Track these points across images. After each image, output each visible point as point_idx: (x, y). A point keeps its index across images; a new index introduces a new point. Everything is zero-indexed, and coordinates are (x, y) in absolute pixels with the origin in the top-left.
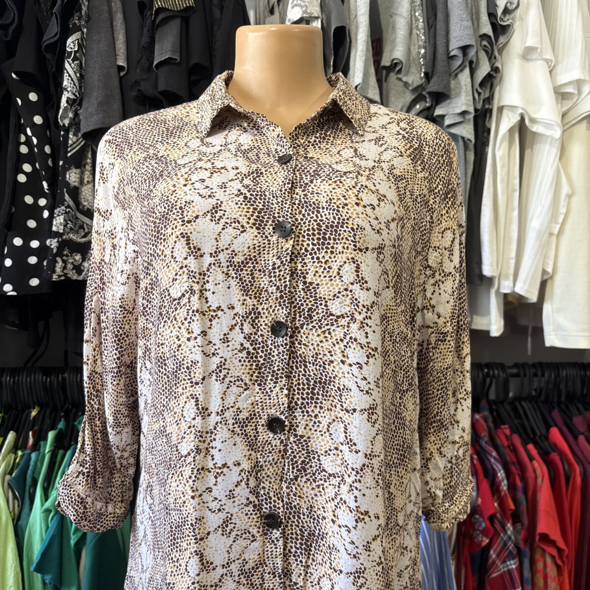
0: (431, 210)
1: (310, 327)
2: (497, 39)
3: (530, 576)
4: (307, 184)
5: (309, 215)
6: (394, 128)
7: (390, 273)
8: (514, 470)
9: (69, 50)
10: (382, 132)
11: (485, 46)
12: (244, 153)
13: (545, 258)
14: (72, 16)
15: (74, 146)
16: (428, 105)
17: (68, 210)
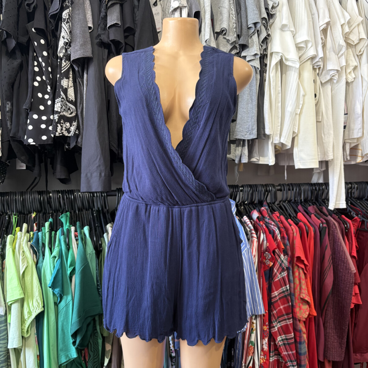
2: (269, 20)
3: (293, 278)
8: (283, 230)
9: (65, 18)
11: (264, 23)
13: (294, 126)
15: (65, 67)
16: (238, 51)
17: (62, 100)
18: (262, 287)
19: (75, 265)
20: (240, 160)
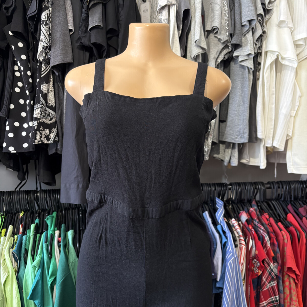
2: (265, 16)
3: (283, 288)
8: (273, 236)
9: (43, 19)
11: (260, 20)
13: (288, 128)
14: (44, 1)
15: (45, 71)
16: (230, 50)
17: (42, 106)
18: (250, 295)
19: (56, 275)
20: (230, 162)
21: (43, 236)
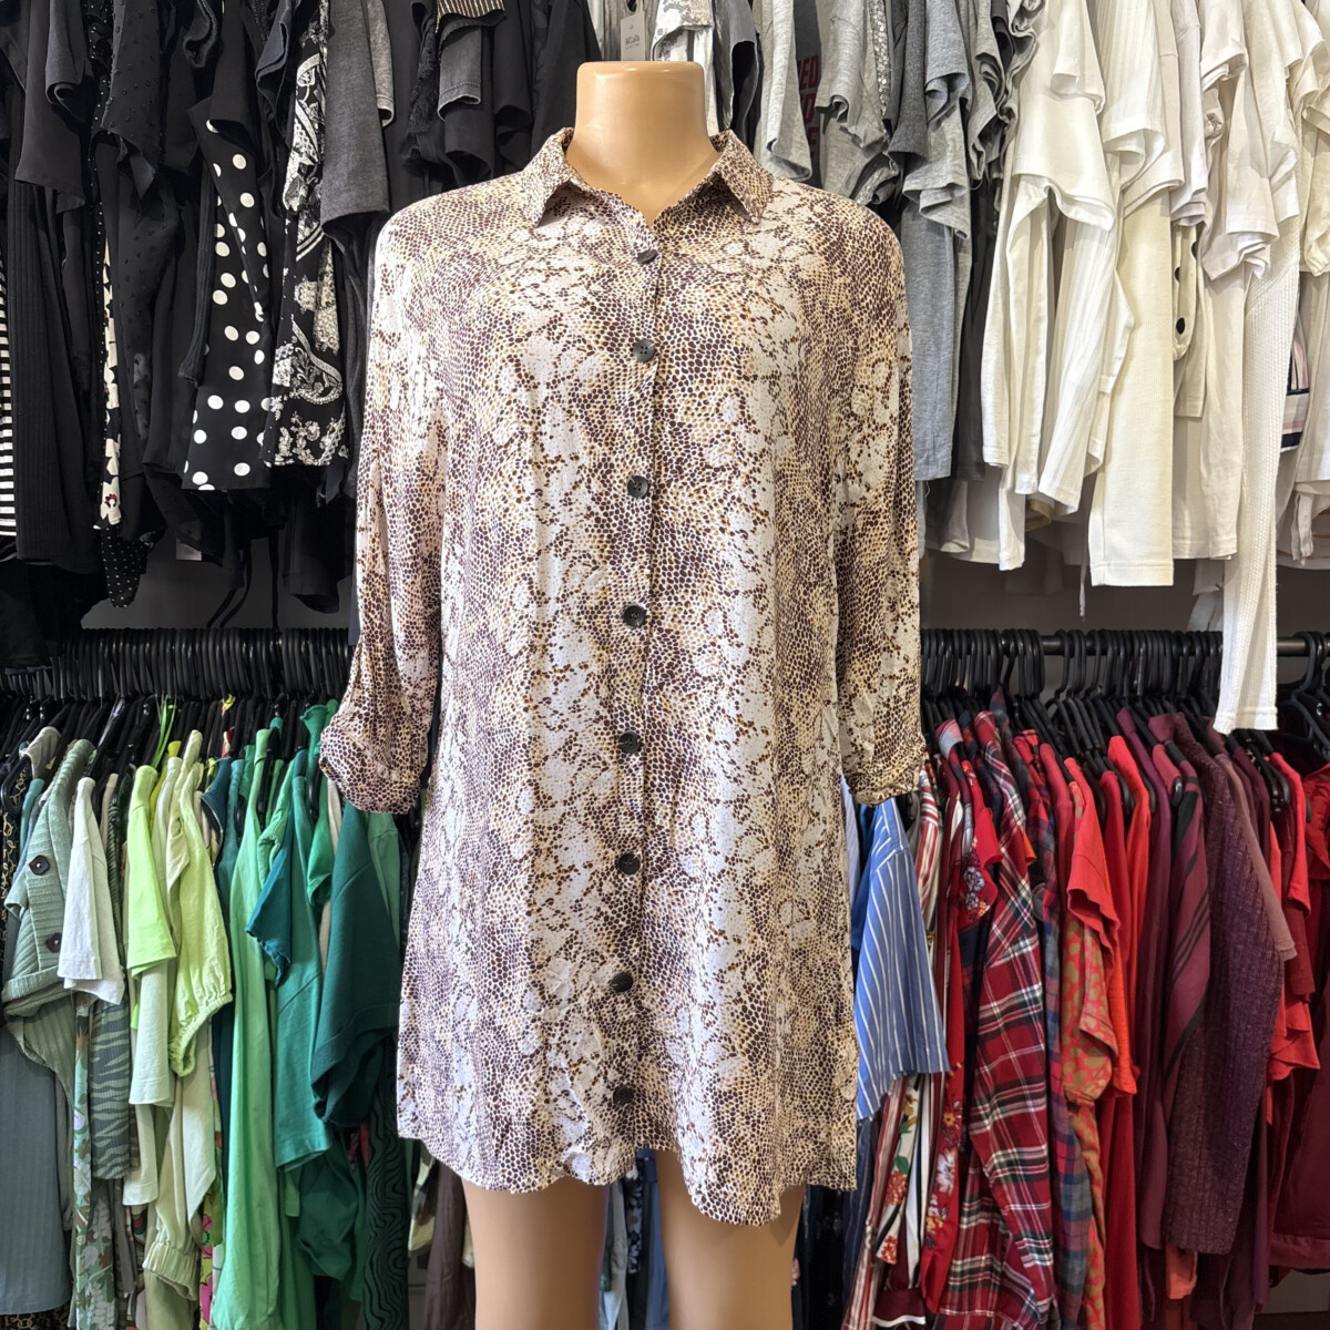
0: (855, 332)
1: (679, 484)
2: (1007, 61)
3: (1057, 964)
4: (676, 290)
5: (678, 331)
6: (805, 213)
7: (788, 413)
8: (1037, 795)
9: (302, 85)
10: (787, 219)
11: (986, 73)
12: (592, 248)
13: (1090, 433)
14: (306, 28)
15: (307, 243)
16: (894, 173)
17: (297, 350)
18: (949, 983)
19: (330, 869)
21: (293, 765)
